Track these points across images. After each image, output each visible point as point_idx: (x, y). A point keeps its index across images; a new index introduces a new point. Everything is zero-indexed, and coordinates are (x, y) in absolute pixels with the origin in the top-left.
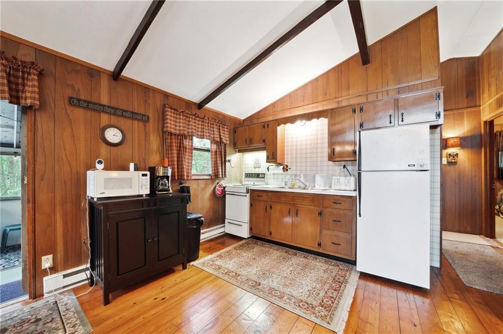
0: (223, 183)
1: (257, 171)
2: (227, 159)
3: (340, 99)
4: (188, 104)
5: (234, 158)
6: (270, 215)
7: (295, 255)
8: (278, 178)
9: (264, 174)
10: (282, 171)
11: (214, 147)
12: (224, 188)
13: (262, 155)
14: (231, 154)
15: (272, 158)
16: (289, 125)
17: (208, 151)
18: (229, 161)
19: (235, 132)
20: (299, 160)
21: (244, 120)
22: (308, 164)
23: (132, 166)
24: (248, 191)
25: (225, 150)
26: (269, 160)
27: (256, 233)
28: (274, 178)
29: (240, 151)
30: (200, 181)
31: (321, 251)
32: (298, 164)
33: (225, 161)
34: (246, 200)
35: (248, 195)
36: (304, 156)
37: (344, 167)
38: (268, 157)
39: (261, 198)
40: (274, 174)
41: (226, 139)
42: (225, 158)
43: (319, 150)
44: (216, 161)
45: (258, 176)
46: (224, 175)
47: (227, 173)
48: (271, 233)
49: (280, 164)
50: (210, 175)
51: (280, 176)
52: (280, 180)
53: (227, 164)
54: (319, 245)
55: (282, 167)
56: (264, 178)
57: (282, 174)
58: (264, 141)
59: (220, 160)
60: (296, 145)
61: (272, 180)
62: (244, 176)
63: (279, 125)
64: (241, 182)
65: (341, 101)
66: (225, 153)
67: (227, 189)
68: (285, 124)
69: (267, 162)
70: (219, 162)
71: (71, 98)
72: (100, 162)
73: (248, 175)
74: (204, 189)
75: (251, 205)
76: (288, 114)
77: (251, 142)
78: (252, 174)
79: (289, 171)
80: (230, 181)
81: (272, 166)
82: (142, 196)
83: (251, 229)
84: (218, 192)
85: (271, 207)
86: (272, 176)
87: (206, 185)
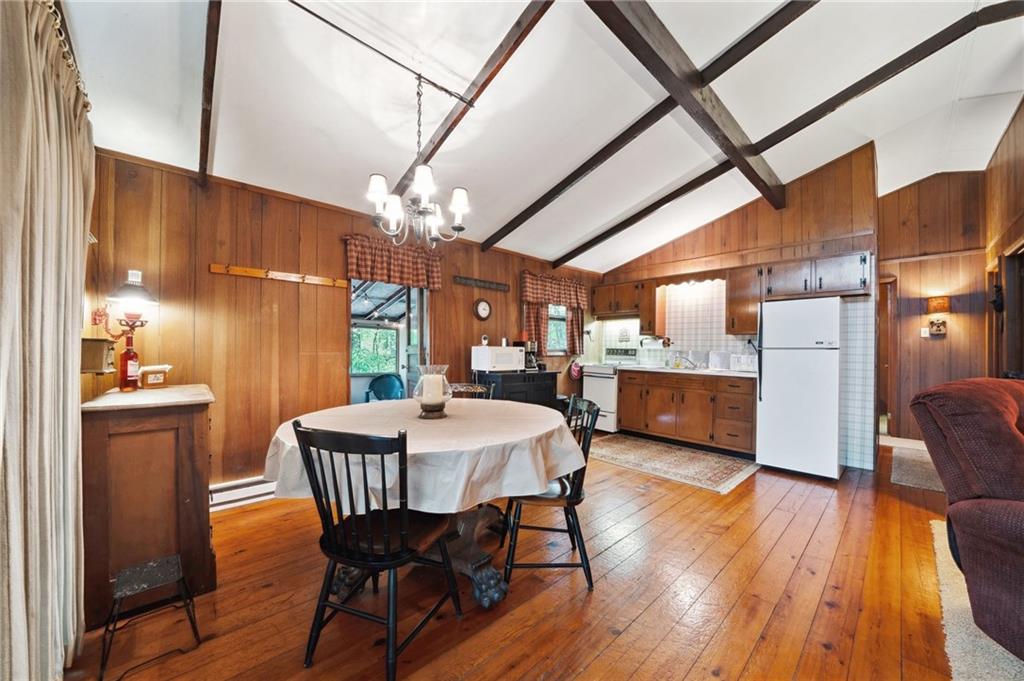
0: (580, 361)
1: (624, 346)
2: (585, 329)
3: (744, 252)
4: (543, 264)
5: (592, 326)
6: (646, 403)
7: (680, 450)
8: (656, 357)
9: (635, 350)
10: (662, 347)
11: (571, 315)
12: (581, 368)
13: (633, 325)
14: (588, 322)
15: (648, 328)
16: (672, 286)
17: (563, 320)
18: (588, 333)
19: (594, 292)
20: (685, 332)
21: (605, 275)
22: (700, 337)
23: (504, 340)
24: (616, 371)
25: (582, 318)
26: (643, 331)
27: (626, 426)
28: (649, 357)
29: (598, 319)
30: (554, 359)
31: (713, 445)
32: (685, 338)
33: (583, 333)
34: (613, 384)
35: (616, 377)
36: (693, 326)
37: (749, 342)
38: (642, 328)
39: (635, 381)
40: (649, 350)
41: (584, 305)
42: (582, 329)
43: (715, 319)
44: (572, 329)
45: (626, 352)
46: (582, 352)
47: (584, 348)
48: (647, 426)
49: (660, 338)
50: (565, 351)
51: (658, 354)
52: (659, 358)
53: (585, 336)
54: (712, 437)
55: (661, 341)
56: (635, 355)
57: (661, 350)
58: (637, 306)
59: (576, 332)
60: (683, 312)
61: (646, 359)
62: (604, 353)
63: (658, 286)
64: (600, 360)
65: (746, 255)
66: (582, 321)
67: (584, 370)
68: (667, 284)
69: (641, 334)
70: (576, 334)
71: (455, 277)
72: (485, 339)
73: (611, 352)
74: (558, 368)
75: (620, 390)
76: (671, 272)
77: (618, 307)
78: (617, 350)
79: (672, 346)
80: (587, 360)
81: (648, 340)
82: (516, 371)
83: (619, 421)
84: (574, 374)
85: (648, 392)
86: (647, 353)
87: (561, 364)
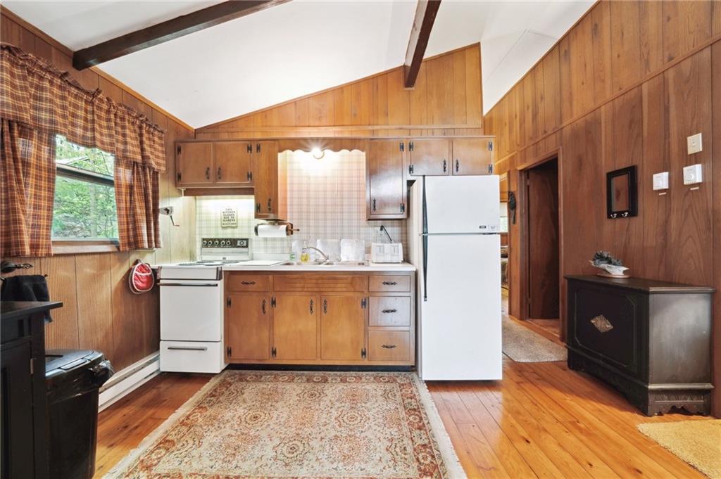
0: (150, 260)
1: (229, 234)
2: (162, 205)
3: (376, 127)
5: (176, 204)
6: (272, 318)
7: (326, 381)
8: (273, 248)
9: (247, 240)
10: (284, 235)
11: (126, 175)
12: (155, 271)
13: (244, 206)
14: (168, 197)
15: (268, 209)
16: (299, 152)
17: (108, 182)
18: (167, 211)
19: (179, 150)
20: (312, 216)
21: (198, 131)
22: (329, 223)
24: (220, 274)
25: (156, 186)
26: (259, 212)
27: (238, 358)
28: (266, 248)
29: (188, 193)
30: (78, 258)
31: (365, 362)
32: (312, 223)
33: (156, 211)
34: (217, 294)
35: (221, 283)
36: (321, 209)
37: (382, 228)
38: (258, 208)
39: (251, 287)
40: (266, 239)
41: (158, 160)
42: (156, 204)
43: (346, 202)
44: (133, 208)
45: (233, 243)
46: (154, 242)
47: (161, 239)
48: (274, 352)
49: (277, 222)
50: (113, 243)
51: (278, 244)
52: (279, 251)
53: (162, 218)
54: (364, 353)
55: (284, 227)
56: (247, 246)
57: (282, 239)
58: (250, 176)
60: (308, 191)
61: (262, 252)
62: (199, 244)
63: (281, 151)
64: (192, 257)
65: (377, 130)
66: (156, 192)
67: (162, 275)
68: (293, 150)
69: (257, 216)
70: (140, 210)
73: (209, 243)
74: (95, 278)
75: (228, 303)
76: (293, 135)
77: (220, 174)
78: (220, 240)
79: (295, 234)
80: (168, 257)
81: (265, 226)
83: (228, 352)
84: (139, 283)
85: (274, 303)
86: (262, 244)
87: (103, 268)
